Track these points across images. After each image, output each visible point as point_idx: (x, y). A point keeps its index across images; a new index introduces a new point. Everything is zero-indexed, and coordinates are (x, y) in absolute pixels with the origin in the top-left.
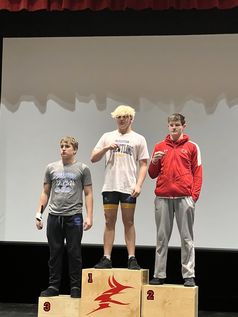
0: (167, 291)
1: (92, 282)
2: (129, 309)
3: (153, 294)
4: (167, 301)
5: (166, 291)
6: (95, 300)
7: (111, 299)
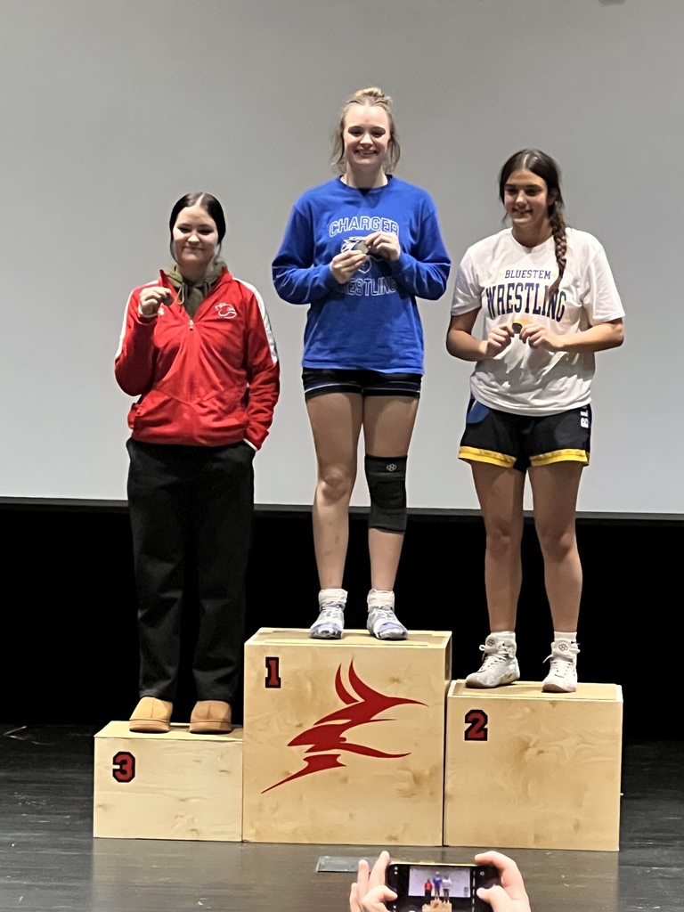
0: (533, 710)
1: (279, 686)
2: (407, 769)
3: (486, 722)
4: (531, 745)
5: (527, 710)
7: (344, 739)
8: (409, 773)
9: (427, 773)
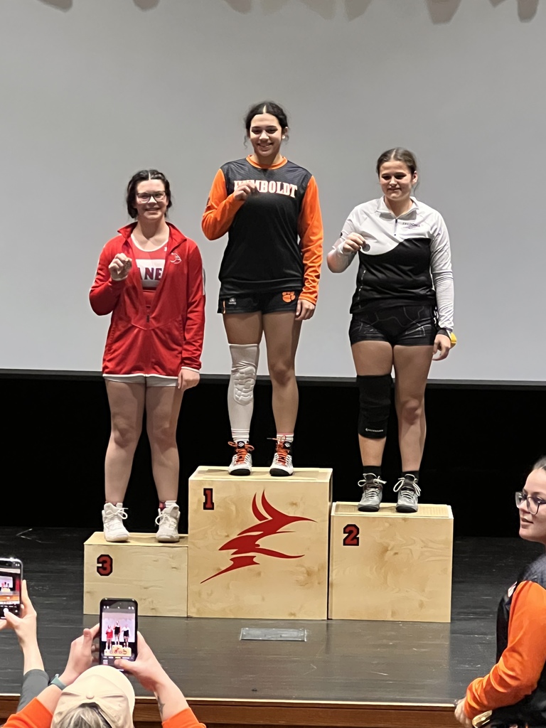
0: (390, 525)
1: (213, 509)
2: (303, 566)
3: (358, 533)
4: (389, 549)
5: (387, 525)
6: (221, 549)
7: (258, 545)
8: (303, 569)
9: (316, 569)
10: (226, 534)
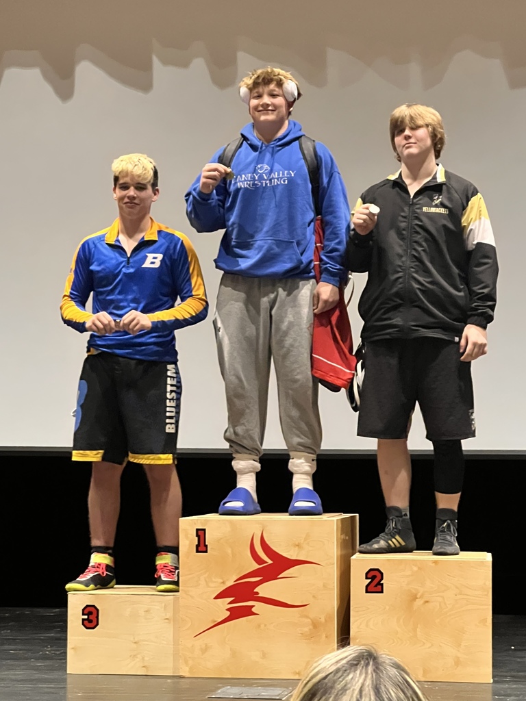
0: (419, 568)
1: (206, 552)
2: (307, 617)
4: (418, 596)
5: (415, 569)
6: (215, 598)
7: (257, 593)
8: (308, 620)
9: (323, 620)
10: (221, 581)
